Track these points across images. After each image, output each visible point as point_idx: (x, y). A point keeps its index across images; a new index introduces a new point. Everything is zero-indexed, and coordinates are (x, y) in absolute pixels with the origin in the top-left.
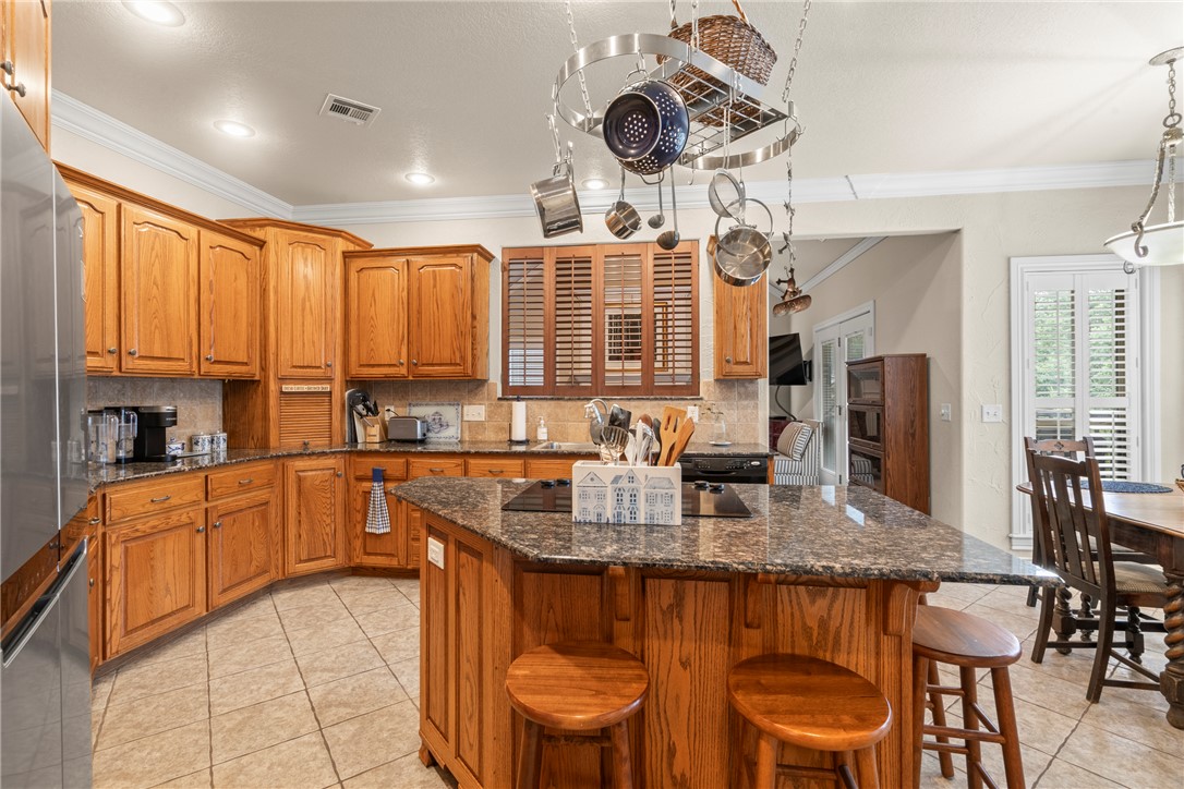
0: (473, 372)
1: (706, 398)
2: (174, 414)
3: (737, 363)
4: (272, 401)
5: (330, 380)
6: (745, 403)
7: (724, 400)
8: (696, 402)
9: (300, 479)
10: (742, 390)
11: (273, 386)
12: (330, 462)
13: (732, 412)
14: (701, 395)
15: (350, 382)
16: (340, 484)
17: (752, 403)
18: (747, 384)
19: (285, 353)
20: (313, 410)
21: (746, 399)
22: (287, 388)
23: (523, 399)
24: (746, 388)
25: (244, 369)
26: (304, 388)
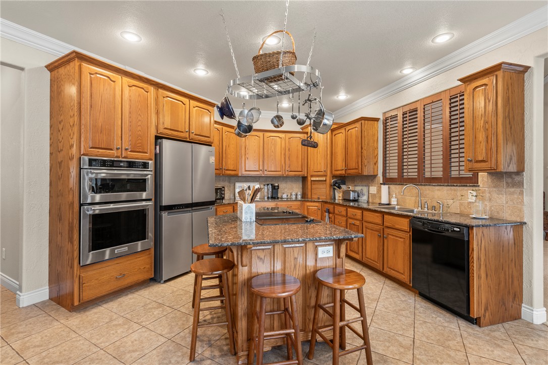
0: (362, 172)
1: (481, 185)
2: (278, 186)
3: (477, 162)
4: (309, 183)
5: (326, 176)
6: (512, 190)
7: (494, 187)
8: (474, 188)
9: (308, 209)
10: (509, 180)
11: (309, 178)
12: (317, 204)
13: (501, 196)
14: (479, 184)
15: (334, 176)
16: (319, 212)
17: (518, 190)
18: (514, 176)
19: (312, 167)
20: (321, 186)
21: (513, 186)
22: (313, 179)
23: (387, 184)
24: (513, 179)
25: (300, 173)
26: (317, 179)
